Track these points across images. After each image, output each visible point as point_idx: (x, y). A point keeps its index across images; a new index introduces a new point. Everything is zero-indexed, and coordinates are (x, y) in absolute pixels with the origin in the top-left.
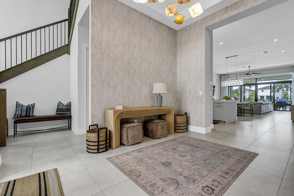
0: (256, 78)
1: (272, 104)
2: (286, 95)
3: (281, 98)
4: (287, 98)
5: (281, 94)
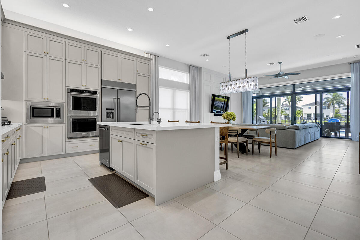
0: (294, 85)
1: (317, 127)
2: (337, 113)
3: (331, 116)
4: (339, 116)
5: (332, 112)
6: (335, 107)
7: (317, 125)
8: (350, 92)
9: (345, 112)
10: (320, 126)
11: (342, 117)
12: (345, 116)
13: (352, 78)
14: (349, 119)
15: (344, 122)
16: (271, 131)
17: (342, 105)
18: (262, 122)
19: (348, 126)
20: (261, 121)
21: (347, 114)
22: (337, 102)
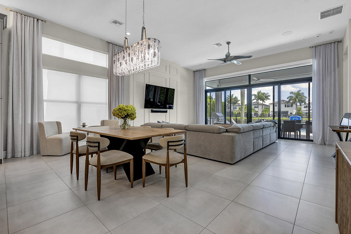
0: (250, 75)
1: (274, 126)
2: (299, 111)
3: (294, 114)
4: (301, 114)
5: (295, 110)
6: (298, 105)
7: (272, 124)
8: (311, 83)
9: (305, 110)
10: (277, 125)
11: (303, 114)
12: (306, 113)
13: (313, 66)
14: (311, 116)
15: (305, 119)
16: (168, 142)
17: (303, 103)
18: (219, 120)
19: (309, 123)
20: (218, 118)
21: (308, 112)
22: (299, 100)
